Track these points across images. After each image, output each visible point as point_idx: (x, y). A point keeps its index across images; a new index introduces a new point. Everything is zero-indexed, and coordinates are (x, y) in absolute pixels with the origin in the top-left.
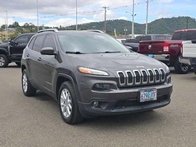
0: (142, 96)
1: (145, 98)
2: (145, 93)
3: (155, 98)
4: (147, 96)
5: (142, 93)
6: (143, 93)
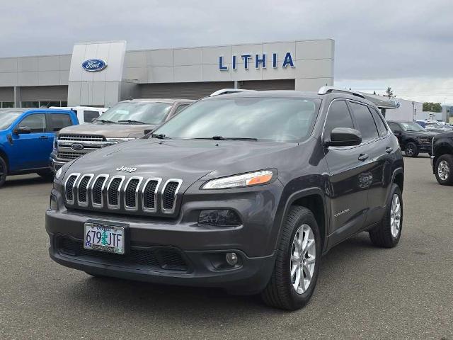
0: (88, 236)
1: (96, 243)
2: (95, 229)
3: (120, 248)
4: (100, 238)
5: (88, 229)
6: (90, 229)
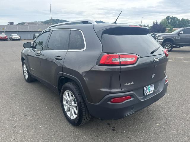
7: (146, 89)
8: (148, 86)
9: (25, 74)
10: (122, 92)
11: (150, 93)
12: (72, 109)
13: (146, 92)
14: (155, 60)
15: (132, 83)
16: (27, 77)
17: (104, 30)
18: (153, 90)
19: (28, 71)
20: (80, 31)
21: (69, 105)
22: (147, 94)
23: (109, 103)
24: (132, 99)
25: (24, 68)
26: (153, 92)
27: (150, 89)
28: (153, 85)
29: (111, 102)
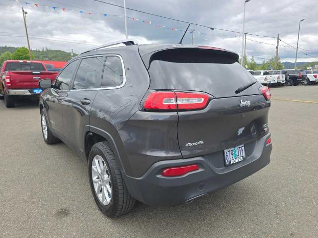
7: (228, 154)
8: (233, 149)
9: (44, 131)
10: (182, 157)
11: (237, 161)
12: (105, 188)
13: (229, 160)
14: (242, 103)
15: (201, 142)
16: (46, 137)
17: (153, 53)
18: (243, 157)
19: (47, 126)
20: (119, 56)
21: (100, 181)
22: (230, 162)
23: (159, 176)
24: (200, 170)
25: (43, 122)
26: (242, 159)
27: (237, 154)
28: (243, 148)
29: (163, 174)
